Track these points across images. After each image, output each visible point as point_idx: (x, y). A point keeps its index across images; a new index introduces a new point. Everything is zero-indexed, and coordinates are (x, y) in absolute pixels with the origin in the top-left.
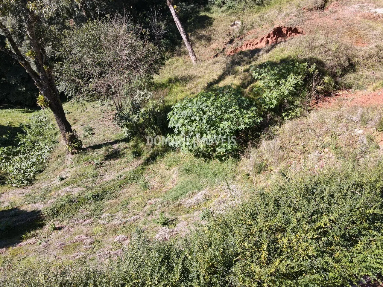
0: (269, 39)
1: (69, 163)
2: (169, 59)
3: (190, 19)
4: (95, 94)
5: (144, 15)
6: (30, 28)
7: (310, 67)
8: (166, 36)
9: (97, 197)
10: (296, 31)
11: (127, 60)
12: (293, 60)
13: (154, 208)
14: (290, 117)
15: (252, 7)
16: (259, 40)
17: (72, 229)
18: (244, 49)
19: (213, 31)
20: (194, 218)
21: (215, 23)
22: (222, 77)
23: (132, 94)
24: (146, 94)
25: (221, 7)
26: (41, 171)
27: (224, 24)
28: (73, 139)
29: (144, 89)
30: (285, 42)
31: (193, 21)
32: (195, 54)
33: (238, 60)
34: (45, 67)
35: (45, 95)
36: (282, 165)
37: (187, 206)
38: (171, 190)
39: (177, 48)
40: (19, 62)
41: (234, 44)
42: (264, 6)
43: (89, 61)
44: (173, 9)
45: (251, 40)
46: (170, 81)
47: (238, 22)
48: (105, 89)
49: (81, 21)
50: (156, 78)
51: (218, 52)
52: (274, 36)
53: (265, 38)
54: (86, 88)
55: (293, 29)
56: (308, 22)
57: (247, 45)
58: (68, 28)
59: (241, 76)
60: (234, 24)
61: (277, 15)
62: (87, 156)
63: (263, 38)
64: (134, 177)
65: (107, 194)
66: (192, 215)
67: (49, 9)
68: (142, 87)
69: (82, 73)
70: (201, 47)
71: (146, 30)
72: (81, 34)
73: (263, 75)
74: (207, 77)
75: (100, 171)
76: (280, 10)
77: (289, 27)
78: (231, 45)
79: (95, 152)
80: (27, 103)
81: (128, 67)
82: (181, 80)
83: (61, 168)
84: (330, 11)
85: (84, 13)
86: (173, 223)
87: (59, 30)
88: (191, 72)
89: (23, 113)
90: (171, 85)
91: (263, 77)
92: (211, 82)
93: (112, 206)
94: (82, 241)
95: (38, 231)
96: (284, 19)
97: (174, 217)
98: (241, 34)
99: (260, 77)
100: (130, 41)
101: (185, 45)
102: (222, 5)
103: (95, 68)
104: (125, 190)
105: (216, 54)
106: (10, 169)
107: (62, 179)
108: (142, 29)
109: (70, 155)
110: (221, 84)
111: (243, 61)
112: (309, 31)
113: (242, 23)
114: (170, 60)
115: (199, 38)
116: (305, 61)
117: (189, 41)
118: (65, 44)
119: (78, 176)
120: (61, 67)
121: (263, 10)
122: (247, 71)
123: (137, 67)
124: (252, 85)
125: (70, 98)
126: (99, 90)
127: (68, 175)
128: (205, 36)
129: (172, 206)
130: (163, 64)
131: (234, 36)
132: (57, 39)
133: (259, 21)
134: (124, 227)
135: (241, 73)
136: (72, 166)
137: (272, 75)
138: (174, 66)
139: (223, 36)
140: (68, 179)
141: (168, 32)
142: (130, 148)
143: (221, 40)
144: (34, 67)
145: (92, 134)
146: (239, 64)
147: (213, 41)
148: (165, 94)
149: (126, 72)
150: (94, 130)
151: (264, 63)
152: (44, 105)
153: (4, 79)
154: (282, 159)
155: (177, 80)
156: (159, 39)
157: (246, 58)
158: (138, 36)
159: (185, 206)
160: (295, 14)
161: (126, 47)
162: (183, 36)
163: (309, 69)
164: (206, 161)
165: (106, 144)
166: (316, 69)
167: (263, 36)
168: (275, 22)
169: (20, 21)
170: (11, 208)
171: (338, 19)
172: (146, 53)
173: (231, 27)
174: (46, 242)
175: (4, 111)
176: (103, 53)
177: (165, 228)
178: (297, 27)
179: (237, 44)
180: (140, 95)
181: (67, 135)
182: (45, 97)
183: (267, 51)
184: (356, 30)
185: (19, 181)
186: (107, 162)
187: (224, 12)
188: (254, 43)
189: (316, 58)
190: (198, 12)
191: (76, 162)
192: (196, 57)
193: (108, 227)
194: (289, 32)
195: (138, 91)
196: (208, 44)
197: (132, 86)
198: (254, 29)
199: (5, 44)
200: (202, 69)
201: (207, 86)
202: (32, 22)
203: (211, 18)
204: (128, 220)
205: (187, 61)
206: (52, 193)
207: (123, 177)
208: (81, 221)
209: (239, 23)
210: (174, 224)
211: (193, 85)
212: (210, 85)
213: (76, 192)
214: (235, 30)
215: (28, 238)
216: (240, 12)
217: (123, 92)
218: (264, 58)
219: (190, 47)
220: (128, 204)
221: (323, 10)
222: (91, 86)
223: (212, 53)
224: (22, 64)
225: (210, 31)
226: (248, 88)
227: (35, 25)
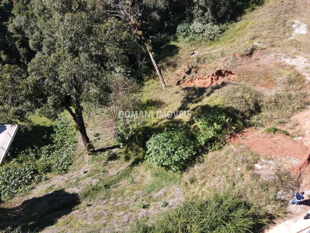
1: (87, 161)
9: (107, 186)
13: (138, 197)
17: (96, 206)
20: (158, 205)
26: (70, 164)
28: (90, 147)
38: (147, 186)
62: (98, 157)
64: (126, 174)
65: (112, 184)
66: (157, 203)
75: (107, 168)
79: (103, 155)
83: (83, 163)
86: (148, 207)
93: (115, 193)
94: (103, 214)
97: (148, 203)
104: (121, 183)
107: (86, 172)
109: (88, 156)
119: (94, 171)
127: (88, 170)
129: (147, 197)
134: (123, 207)
136: (89, 163)
140: (88, 173)
142: (123, 154)
145: (99, 139)
150: (100, 136)
159: (154, 197)
165: (108, 148)
174: (85, 213)
177: (144, 210)
181: (87, 144)
186: (110, 162)
191: (92, 160)
193: (115, 206)
204: (125, 203)
206: (81, 182)
207: (120, 174)
208: (100, 202)
213: (95, 182)
215: (75, 210)
220: (124, 192)
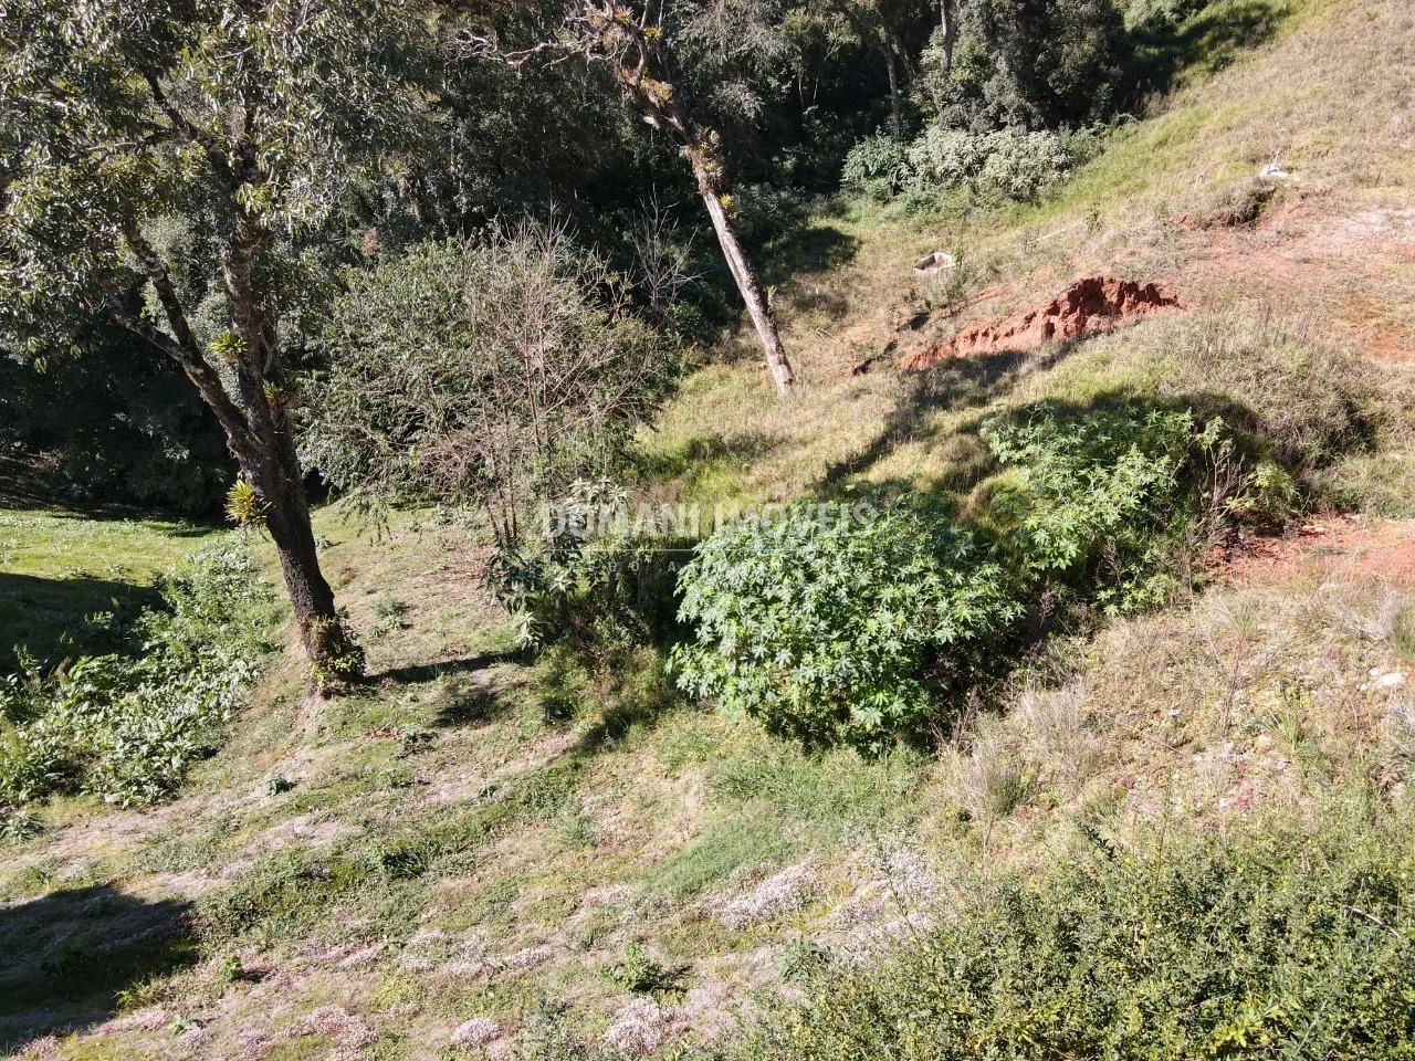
0: (1054, 319)
1: (311, 728)
2: (693, 371)
3: (775, 240)
4: (426, 484)
5: (617, 220)
6: (236, 261)
7: (1202, 430)
8: (687, 294)
9: (401, 864)
10: (1152, 296)
11: (547, 372)
12: (1137, 402)
13: (608, 923)
14: (1126, 605)
15: (997, 206)
16: (1018, 322)
17: (300, 983)
18: (964, 350)
19: (855, 284)
20: (753, 969)
21: (863, 255)
22: (879, 449)
23: (557, 489)
24: (605, 492)
25: (887, 202)
26: (209, 753)
27: (896, 261)
28: (334, 642)
29: (599, 473)
30: (1110, 332)
31: (784, 246)
32: (790, 359)
33: (942, 389)
34: (268, 388)
35: (255, 485)
36: (1095, 788)
37: (731, 921)
38: (674, 855)
39: (726, 333)
40: (187, 370)
41: (928, 332)
42: (1039, 205)
43: (416, 372)
44: (717, 206)
45: (989, 320)
46: (694, 451)
47: (945, 256)
48: (461, 470)
49: (401, 234)
50: (643, 439)
51: (869, 354)
52: (1072, 311)
53: (1040, 315)
54: (398, 462)
55: (1142, 287)
56: (1195, 266)
57: (973, 337)
58: (353, 257)
59: (951, 446)
60: (932, 261)
61: (1083, 236)
62: (379, 708)
63: (1034, 315)
64: (543, 795)
65: (437, 853)
66: (746, 956)
67: (307, 208)
68: (592, 467)
69: (390, 409)
70: (810, 335)
71: (622, 277)
72: (399, 284)
73: (1030, 448)
74: (825, 442)
75: (422, 765)
76: (1096, 223)
77: (1128, 282)
78: (916, 334)
79: (409, 695)
80: (188, 503)
81: (549, 397)
82: (733, 448)
83: (283, 744)
84: (1279, 233)
85: (413, 210)
86: (677, 983)
87: (325, 264)
88: (769, 423)
89: (171, 536)
90: (695, 464)
91: (1028, 455)
92: (839, 464)
93: (452, 902)
94: (333, 1030)
95: (175, 981)
96: (1107, 255)
97: (680, 961)
98: (955, 300)
99: (1017, 455)
100: (562, 309)
101: (752, 326)
102: (890, 195)
103: (434, 396)
104: (503, 845)
105: (863, 362)
106: (104, 736)
107: (283, 787)
108: (608, 272)
109: (318, 699)
110: (876, 474)
111: (959, 394)
112: (1199, 295)
113: (959, 259)
114: (696, 376)
115: (805, 305)
116: (1184, 404)
117: (767, 312)
118: (342, 313)
119: (337, 778)
120: (320, 387)
121: (1036, 218)
122: (971, 429)
123: (582, 396)
124: (988, 482)
125: (338, 493)
126: (442, 470)
127: (303, 774)
128: (824, 298)
129: (676, 918)
130: (671, 390)
131: (928, 304)
132: (319, 298)
133: (1019, 254)
134: (492, 987)
135: (951, 435)
136: (321, 740)
137: (1061, 451)
138: (710, 397)
139: (892, 300)
140: (301, 789)
141: (697, 280)
142: (533, 688)
143: (882, 312)
144: (230, 384)
145: (404, 627)
146: (944, 402)
147: (855, 316)
148: (672, 496)
149: (541, 415)
150: (412, 613)
151: (1031, 407)
152: (249, 517)
153: (120, 416)
154: (1096, 763)
155: (718, 449)
156: (663, 302)
157: (969, 384)
158: (592, 296)
159: (723, 920)
160: (1148, 238)
161: (547, 327)
162: (750, 297)
163: (1199, 436)
164: (808, 751)
165: (449, 668)
166: (1223, 435)
167: (1035, 309)
168: (1076, 261)
169: (201, 229)
170: (88, 884)
171: (1306, 261)
172: (617, 352)
173: (919, 272)
174: (200, 1024)
175: (106, 526)
176: (467, 347)
177: (645, 1002)
178: (1155, 282)
179: (940, 330)
180: (583, 494)
181: (317, 626)
182: (257, 490)
183: (1047, 364)
184: (1373, 301)
185: (130, 784)
186: (448, 735)
187: (895, 221)
188: (1003, 330)
189: (1224, 398)
190: (803, 216)
191: (339, 727)
192: (789, 368)
193: (432, 982)
194: (1128, 300)
195: (576, 483)
196: (835, 326)
197: (559, 459)
198: (1000, 281)
199: (142, 302)
200: (810, 414)
201: (824, 475)
202: (245, 245)
203: (851, 238)
204: (506, 959)
205: (759, 384)
206: (243, 837)
207: (500, 794)
208: (335, 951)
209: (949, 259)
210: (677, 989)
211: (774, 470)
212: (838, 472)
213: (326, 838)
214: (935, 282)
215: (138, 1004)
216: (952, 220)
217: (525, 482)
218: (1033, 387)
219: (769, 335)
220: (511, 897)
221: (1252, 226)
222: (415, 457)
223: (849, 358)
224: (195, 376)
225: (846, 283)
226: (975, 491)
227: (253, 254)
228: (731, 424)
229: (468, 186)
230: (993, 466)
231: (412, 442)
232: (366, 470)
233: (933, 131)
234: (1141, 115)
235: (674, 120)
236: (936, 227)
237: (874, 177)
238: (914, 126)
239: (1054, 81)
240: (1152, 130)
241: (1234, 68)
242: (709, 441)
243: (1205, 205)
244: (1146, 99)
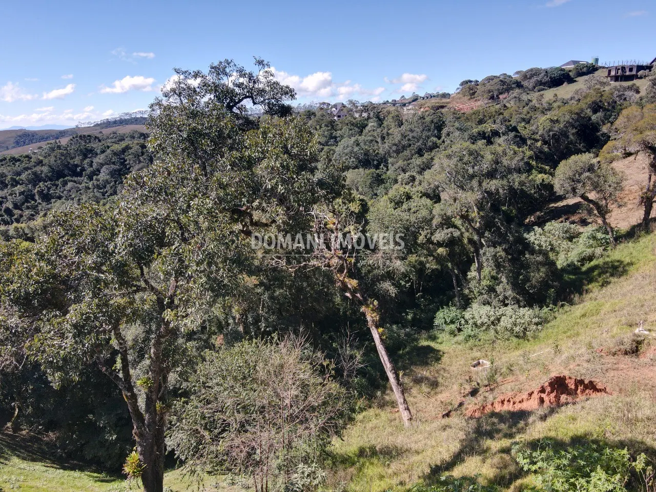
0: (543, 395)
2: (362, 411)
3: (403, 350)
4: (225, 461)
5: (331, 338)
6: (158, 344)
7: (635, 460)
8: (361, 373)
10: (592, 386)
11: (291, 406)
12: (595, 442)
15: (508, 340)
16: (525, 396)
18: (498, 408)
19: (442, 372)
21: (445, 359)
22: (458, 459)
23: (290, 469)
24: (314, 472)
25: (455, 335)
27: (461, 363)
29: (312, 462)
30: (574, 404)
31: (408, 353)
32: (410, 408)
33: (488, 428)
34: (158, 405)
35: (141, 454)
39: (379, 393)
40: (123, 393)
41: (479, 398)
42: (528, 340)
43: (229, 402)
44: (377, 333)
45: (510, 394)
46: (361, 452)
47: (485, 362)
48: (243, 455)
49: (234, 338)
50: (337, 445)
51: (450, 408)
52: (552, 392)
53: (536, 393)
54: (213, 448)
55: (586, 382)
56: (612, 373)
57: (503, 402)
58: (212, 347)
59: (496, 460)
60: (479, 364)
61: (552, 356)
63: (533, 392)
67: (192, 321)
68: (309, 458)
69: (214, 420)
70: (420, 397)
71: (331, 362)
72: (229, 359)
73: (540, 464)
74: (429, 453)
76: (557, 350)
77: (578, 379)
78: (473, 399)
80: (108, 464)
81: (291, 418)
82: (381, 453)
84: (652, 360)
85: (241, 329)
87: (198, 349)
88: (400, 440)
89: (96, 481)
90: (362, 460)
91: (539, 468)
92: (436, 466)
96: (566, 364)
98: (492, 383)
99: (534, 468)
100: (301, 376)
101: (392, 390)
102: (456, 332)
103: (236, 414)
105: (447, 412)
108: (325, 359)
110: (457, 472)
111: (498, 431)
112: (617, 389)
113: (492, 363)
114: (364, 413)
115: (418, 381)
116: (621, 445)
117: (399, 383)
118: (201, 371)
120: (184, 406)
121: (528, 346)
122: (506, 451)
123: (307, 420)
124: (519, 482)
125: (182, 463)
126: (234, 454)
128: (427, 379)
130: (351, 419)
131: (478, 384)
132: (191, 363)
133: (521, 362)
135: (496, 453)
137: (558, 468)
138: (370, 425)
139: (460, 381)
141: (366, 366)
143: (456, 387)
144: (142, 403)
146: (490, 435)
147: (442, 388)
148: (349, 478)
149: (286, 428)
151: (538, 440)
152: (134, 472)
153: (91, 416)
155: (374, 452)
156: (349, 376)
157: (502, 426)
158: (316, 370)
160: (585, 358)
161: (294, 384)
162: (391, 376)
163: (634, 464)
166: (647, 463)
167: (533, 390)
168: (550, 367)
169: (149, 332)
172: (325, 398)
173: (472, 368)
175: (67, 473)
176: (255, 391)
178: (593, 380)
179: (485, 397)
180: (303, 473)
182: (141, 457)
183: (544, 418)
187: (460, 344)
188: (517, 399)
189: (642, 443)
190: (417, 340)
192: (410, 412)
194: (580, 388)
195: (300, 466)
196: (432, 393)
197: (292, 453)
198: (513, 375)
199: (115, 362)
200: (420, 437)
201: (429, 471)
202: (163, 337)
203: (439, 351)
205: (395, 419)
209: (487, 364)
211: (402, 466)
212: (436, 470)
214: (481, 374)
216: (487, 346)
217: (274, 463)
218: (537, 430)
219: (400, 395)
221: (638, 356)
222: (222, 446)
223: (440, 409)
224: (126, 396)
225: (438, 372)
226: (512, 487)
227: (166, 341)
228: (380, 440)
229: (266, 319)
230: (520, 473)
231: (222, 438)
232: (197, 452)
233: (475, 305)
234: (571, 303)
235: (358, 295)
236: (479, 348)
237: (448, 324)
238: (466, 303)
239: (528, 287)
240: (577, 310)
241: (611, 285)
242: (369, 448)
243: (611, 344)
244: (572, 296)
